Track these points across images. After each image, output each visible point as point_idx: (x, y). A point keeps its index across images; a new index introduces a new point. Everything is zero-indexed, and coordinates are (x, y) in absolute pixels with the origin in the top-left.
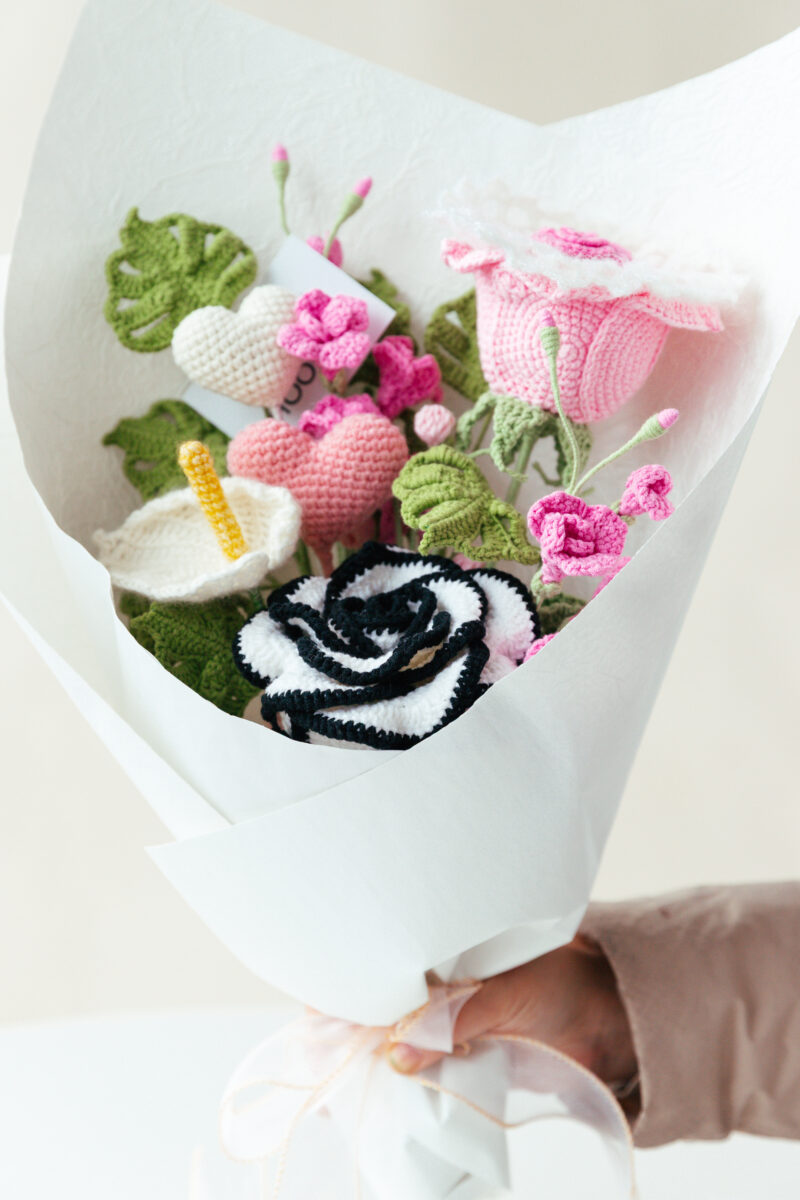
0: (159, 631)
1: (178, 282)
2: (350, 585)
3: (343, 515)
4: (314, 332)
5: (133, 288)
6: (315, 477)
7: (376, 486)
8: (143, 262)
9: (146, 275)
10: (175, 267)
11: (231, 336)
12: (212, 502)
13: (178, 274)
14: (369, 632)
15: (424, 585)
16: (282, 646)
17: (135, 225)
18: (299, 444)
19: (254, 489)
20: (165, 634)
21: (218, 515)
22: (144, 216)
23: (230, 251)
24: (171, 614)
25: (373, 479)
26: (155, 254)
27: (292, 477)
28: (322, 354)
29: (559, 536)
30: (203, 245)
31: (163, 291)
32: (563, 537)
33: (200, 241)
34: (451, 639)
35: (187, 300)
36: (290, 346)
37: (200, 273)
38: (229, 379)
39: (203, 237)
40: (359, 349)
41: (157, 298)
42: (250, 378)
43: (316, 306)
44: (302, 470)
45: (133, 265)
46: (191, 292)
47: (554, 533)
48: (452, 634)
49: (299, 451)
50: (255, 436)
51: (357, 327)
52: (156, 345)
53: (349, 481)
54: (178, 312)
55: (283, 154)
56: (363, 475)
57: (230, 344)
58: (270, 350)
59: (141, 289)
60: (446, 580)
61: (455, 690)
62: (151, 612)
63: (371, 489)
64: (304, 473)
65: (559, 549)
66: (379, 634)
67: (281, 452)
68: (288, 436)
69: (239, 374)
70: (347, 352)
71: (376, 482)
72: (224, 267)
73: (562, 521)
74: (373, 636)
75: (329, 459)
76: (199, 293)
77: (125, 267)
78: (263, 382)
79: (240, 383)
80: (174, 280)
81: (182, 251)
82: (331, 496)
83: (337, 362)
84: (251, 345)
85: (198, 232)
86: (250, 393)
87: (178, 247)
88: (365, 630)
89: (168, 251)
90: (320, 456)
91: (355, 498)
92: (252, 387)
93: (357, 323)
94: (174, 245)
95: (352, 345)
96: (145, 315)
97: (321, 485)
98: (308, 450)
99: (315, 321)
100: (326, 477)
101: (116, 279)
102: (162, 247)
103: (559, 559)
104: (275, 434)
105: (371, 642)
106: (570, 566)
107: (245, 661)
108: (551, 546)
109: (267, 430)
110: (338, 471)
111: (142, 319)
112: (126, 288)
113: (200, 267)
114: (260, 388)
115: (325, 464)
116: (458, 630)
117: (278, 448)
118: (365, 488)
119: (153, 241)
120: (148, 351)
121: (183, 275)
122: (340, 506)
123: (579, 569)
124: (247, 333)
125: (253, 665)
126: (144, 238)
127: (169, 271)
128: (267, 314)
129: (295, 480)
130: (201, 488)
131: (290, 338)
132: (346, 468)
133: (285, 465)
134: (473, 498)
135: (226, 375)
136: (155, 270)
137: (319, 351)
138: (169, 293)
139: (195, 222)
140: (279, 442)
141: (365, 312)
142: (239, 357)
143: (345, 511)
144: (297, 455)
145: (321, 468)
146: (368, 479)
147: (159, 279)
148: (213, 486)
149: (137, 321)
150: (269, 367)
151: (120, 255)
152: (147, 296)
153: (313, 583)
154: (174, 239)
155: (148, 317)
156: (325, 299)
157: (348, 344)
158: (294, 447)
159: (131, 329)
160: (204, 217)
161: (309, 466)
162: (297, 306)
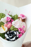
2: (10, 32)
19: (5, 27)
34: (15, 35)
51: (10, 19)
55: (6, 10)
60: (15, 31)
73: (20, 29)
74: (11, 35)
113: (3, 16)
128: (5, 18)
156: (8, 17)
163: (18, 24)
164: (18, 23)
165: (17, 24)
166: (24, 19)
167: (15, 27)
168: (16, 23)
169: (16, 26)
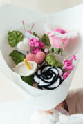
8: (12, 37)
10: (15, 37)
15: (50, 69)
17: (9, 33)
28: (35, 45)
37: (18, 37)
48: (57, 76)
54: (17, 42)
59: (12, 40)
66: (49, 76)
85: (17, 32)
99: (33, 42)
101: (9, 40)
138: (15, 40)
151: (9, 37)
154: (14, 34)
156: (33, 39)
159: (12, 45)
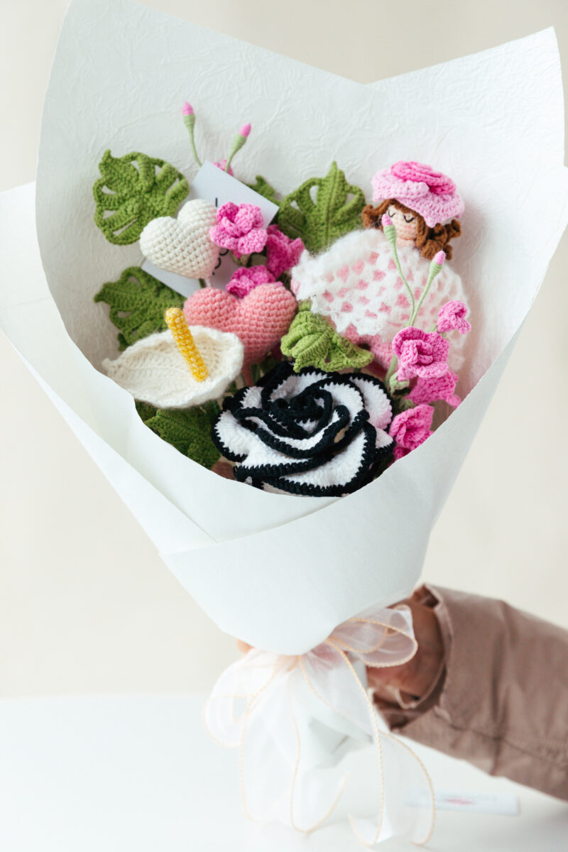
0: (162, 428)
1: (140, 198)
2: (275, 391)
3: (258, 348)
4: (233, 232)
5: (112, 204)
6: (239, 326)
7: (278, 331)
8: (117, 186)
9: (120, 194)
10: (138, 188)
11: (180, 236)
12: (186, 345)
13: (140, 192)
14: (298, 422)
15: (321, 388)
16: (246, 435)
17: (109, 161)
18: (229, 305)
20: (167, 428)
21: (190, 352)
22: (114, 155)
23: (173, 176)
24: (169, 417)
25: (276, 327)
26: (123, 179)
27: (225, 326)
28: (239, 245)
29: (415, 354)
30: (154, 172)
31: (132, 205)
32: (416, 355)
33: (153, 170)
34: (353, 423)
35: (147, 209)
36: (220, 241)
37: (154, 191)
38: (180, 264)
39: (154, 168)
40: (261, 239)
41: (129, 210)
42: (193, 263)
43: (231, 213)
44: (231, 321)
45: (111, 188)
46: (149, 204)
47: (411, 353)
48: (353, 421)
49: (229, 309)
50: (201, 300)
51: (258, 225)
52: (130, 240)
53: (262, 328)
54: (143, 217)
55: (190, 110)
56: (270, 324)
57: (180, 242)
58: (204, 244)
59: (117, 204)
60: (335, 384)
61: (363, 455)
62: (158, 416)
63: (275, 332)
64: (232, 323)
65: (415, 362)
66: (305, 422)
67: (218, 310)
68: (221, 300)
69: (186, 261)
70: (255, 241)
71: (278, 328)
72: (168, 187)
73: (415, 346)
74: (301, 424)
75: (248, 314)
76: (154, 204)
77: (105, 190)
78: (201, 265)
79: (187, 266)
80: (138, 197)
81: (141, 177)
82: (250, 337)
83: (249, 250)
84: (193, 242)
85: (151, 164)
86: (193, 271)
87: (138, 175)
88: (295, 421)
89: (132, 177)
90: (242, 312)
91: (265, 338)
92: (194, 268)
93: (257, 223)
94: (135, 173)
95: (257, 237)
96: (122, 221)
97: (243, 331)
98: (235, 309)
99: (232, 224)
100: (246, 326)
101: (100, 198)
102: (128, 175)
103: (414, 368)
104: (213, 299)
105: (301, 428)
106: (423, 372)
107: (224, 446)
108: (410, 361)
109: (208, 296)
110: (254, 322)
111: (120, 224)
112: (107, 203)
113: (154, 187)
114: (200, 268)
115: (246, 317)
116: (356, 418)
117: (216, 308)
118: (271, 332)
119: (121, 171)
120: (125, 244)
121: (143, 193)
122: (255, 343)
123: (429, 374)
124: (190, 234)
125: (230, 448)
126: (115, 169)
127: (133, 191)
128: (199, 220)
129: (227, 328)
130: (180, 337)
131: (218, 236)
132: (259, 320)
133: (220, 318)
134: (322, 332)
135: (178, 262)
136: (125, 191)
137: (237, 243)
138: (137, 205)
139: (149, 158)
140: (216, 304)
141: (260, 215)
142: (186, 250)
143: (259, 346)
144: (228, 312)
145: (243, 320)
146: (273, 327)
147: (128, 196)
148: (188, 335)
149: (117, 226)
150: (205, 255)
151: (102, 182)
152: (122, 208)
153: (252, 392)
154: (135, 169)
155: (123, 223)
156: (235, 208)
157: (254, 237)
158: (226, 307)
159: (114, 231)
160: (154, 155)
161: (235, 319)
162: (218, 213)
163: (383, 291)
164: (378, 275)
165: (363, 285)
166: (444, 220)
167: (341, 328)
168: (353, 277)
169: (347, 308)
